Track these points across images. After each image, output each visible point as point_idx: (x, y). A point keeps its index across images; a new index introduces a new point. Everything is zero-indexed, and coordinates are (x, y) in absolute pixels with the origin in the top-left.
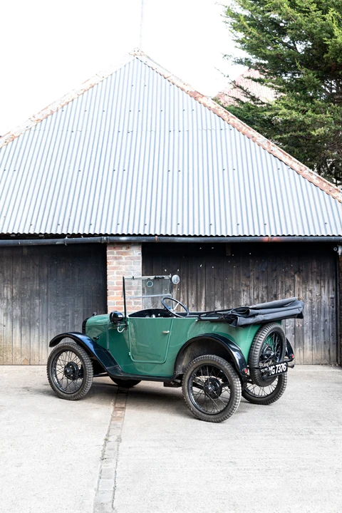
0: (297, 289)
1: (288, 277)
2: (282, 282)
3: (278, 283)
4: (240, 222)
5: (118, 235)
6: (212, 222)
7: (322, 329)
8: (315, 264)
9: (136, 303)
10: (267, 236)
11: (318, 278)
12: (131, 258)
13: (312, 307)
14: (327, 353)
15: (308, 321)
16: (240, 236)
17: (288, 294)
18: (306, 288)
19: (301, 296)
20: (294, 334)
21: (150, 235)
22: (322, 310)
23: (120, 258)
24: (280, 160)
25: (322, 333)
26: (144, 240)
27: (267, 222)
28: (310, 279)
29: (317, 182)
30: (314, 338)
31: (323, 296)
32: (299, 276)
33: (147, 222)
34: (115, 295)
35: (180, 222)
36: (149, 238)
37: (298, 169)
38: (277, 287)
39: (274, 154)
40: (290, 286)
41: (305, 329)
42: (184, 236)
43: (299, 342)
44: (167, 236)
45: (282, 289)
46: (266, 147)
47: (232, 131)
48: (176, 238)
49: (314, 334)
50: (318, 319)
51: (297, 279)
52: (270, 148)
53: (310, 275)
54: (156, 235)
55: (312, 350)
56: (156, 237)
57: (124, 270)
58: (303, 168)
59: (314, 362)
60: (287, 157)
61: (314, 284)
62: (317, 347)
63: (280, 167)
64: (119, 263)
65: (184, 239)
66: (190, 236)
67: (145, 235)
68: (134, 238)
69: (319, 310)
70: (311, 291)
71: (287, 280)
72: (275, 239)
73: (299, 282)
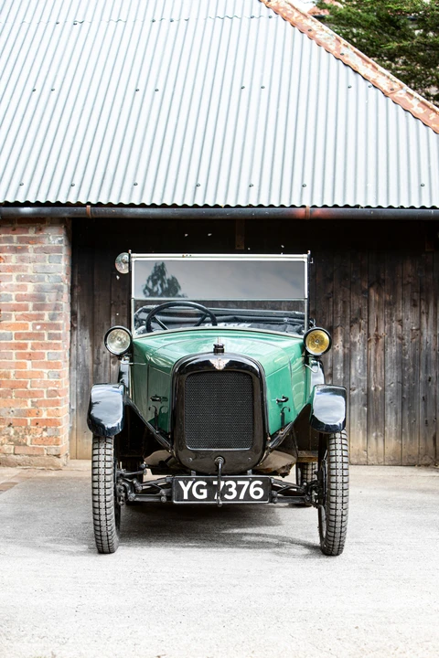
0: (373, 317)
1: (357, 294)
2: (344, 302)
3: (335, 303)
4: (255, 182)
5: (17, 204)
6: (202, 181)
7: (421, 395)
8: (409, 268)
9: (51, 336)
10: (304, 206)
11: (416, 296)
12: (45, 250)
13: (402, 352)
14: (431, 443)
15: (394, 380)
16: (250, 206)
17: (356, 326)
18: (391, 315)
19: (382, 332)
20: (367, 404)
21: (79, 204)
22: (423, 359)
23: (24, 249)
24: (356, 72)
25: (421, 404)
26: (65, 213)
27: (308, 181)
28: (400, 297)
29: (419, 110)
30: (407, 413)
31: (425, 332)
32: (378, 292)
33: (77, 182)
34: (13, 320)
35: (140, 181)
36: (75, 209)
37: (386, 88)
38: (335, 312)
39: (346, 59)
40: (360, 310)
41: (389, 395)
42: (143, 206)
43: (377, 419)
44: (110, 205)
45: (344, 318)
46: (332, 47)
47: (273, 20)
48: (125, 209)
49: (406, 407)
50: (415, 377)
51: (374, 296)
52: (338, 49)
53: (400, 290)
54: (89, 203)
55: (401, 435)
56: (89, 206)
57: (30, 272)
58: (396, 86)
59: (404, 462)
60: (370, 66)
61: (408, 306)
62: (411, 430)
63: (352, 83)
64: (22, 260)
65: (140, 210)
66: (153, 206)
67: (68, 204)
68: (46, 210)
69: (416, 359)
70: (400, 322)
71: (354, 298)
72: (318, 212)
73: (378, 304)
